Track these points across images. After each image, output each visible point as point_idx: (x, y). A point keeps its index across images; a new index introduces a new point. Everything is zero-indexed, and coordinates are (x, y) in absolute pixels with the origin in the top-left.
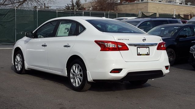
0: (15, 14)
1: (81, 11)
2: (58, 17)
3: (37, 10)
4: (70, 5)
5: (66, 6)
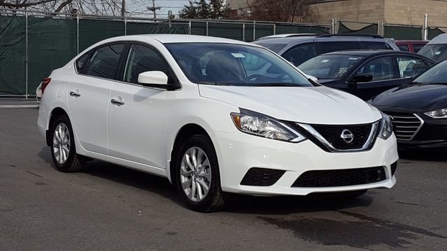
0: (25, 28)
1: (186, 20)
2: (129, 34)
3: (78, 18)
4: (197, 3)
5: (187, 7)
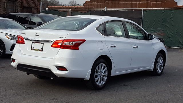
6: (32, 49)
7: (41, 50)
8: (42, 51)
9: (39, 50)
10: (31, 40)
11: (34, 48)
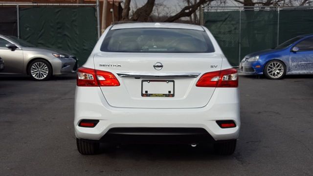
6: (143, 95)
7: (170, 95)
8: (173, 95)
9: (164, 95)
10: (137, 77)
11: (148, 93)
